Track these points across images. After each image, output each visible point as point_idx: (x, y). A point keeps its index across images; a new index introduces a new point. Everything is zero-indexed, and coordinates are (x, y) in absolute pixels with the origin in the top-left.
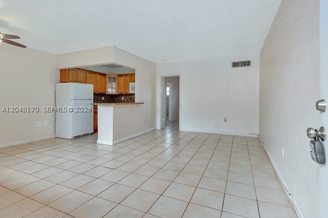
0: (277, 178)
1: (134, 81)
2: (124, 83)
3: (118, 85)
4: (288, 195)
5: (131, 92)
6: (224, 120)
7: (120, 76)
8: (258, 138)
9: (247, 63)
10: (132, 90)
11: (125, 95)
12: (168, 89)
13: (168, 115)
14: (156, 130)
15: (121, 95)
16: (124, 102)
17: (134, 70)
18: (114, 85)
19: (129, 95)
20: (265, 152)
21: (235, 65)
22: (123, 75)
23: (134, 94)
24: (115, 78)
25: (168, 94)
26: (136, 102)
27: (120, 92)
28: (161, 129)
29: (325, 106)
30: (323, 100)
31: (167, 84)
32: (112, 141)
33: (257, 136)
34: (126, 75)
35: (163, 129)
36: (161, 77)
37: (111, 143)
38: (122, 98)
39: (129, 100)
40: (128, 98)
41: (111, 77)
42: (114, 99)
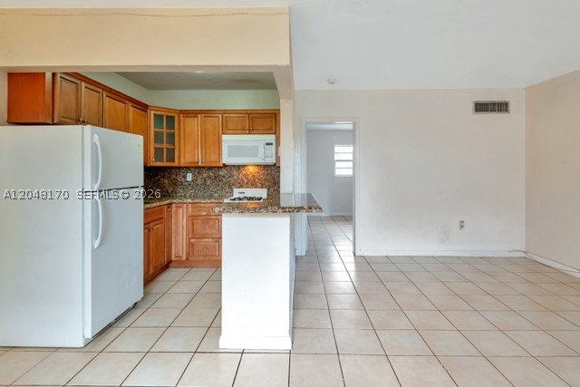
2: (204, 133)
3: (183, 140)
5: (226, 160)
7: (186, 114)
8: (526, 258)
9: (502, 107)
16: (193, 186)
19: (216, 168)
21: (481, 107)
22: (201, 112)
24: (174, 118)
33: (524, 255)
34: (209, 113)
38: (185, 177)
39: (208, 182)
40: (205, 175)
41: (162, 116)
42: (159, 180)
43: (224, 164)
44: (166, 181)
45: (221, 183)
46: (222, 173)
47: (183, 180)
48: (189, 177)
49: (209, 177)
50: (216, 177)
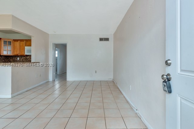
0: (128, 102)
1: (30, 45)
2: (20, 46)
3: (14, 48)
4: (135, 110)
5: (26, 53)
6: (95, 72)
7: (15, 40)
8: (113, 81)
9: (107, 39)
10: (27, 52)
11: (20, 56)
12: (57, 52)
13: (56, 71)
14: (48, 82)
15: (17, 56)
16: (19, 61)
17: (30, 37)
18: (9, 48)
19: (24, 56)
20: (118, 88)
21: (101, 39)
22: (19, 40)
23: (30, 56)
24: (11, 42)
25: (57, 56)
26: (32, 61)
27: (15, 53)
28: (53, 81)
29: (171, 63)
30: (169, 60)
31: (56, 49)
32: (11, 94)
33: (112, 80)
34: (21, 40)
35: (54, 81)
36: (53, 44)
37: (10, 96)
38: (17, 59)
39: (24, 60)
40: (23, 58)
41: (7, 41)
42: (9, 60)
43: (26, 55)
44: (12, 60)
45: (27, 61)
46: (28, 57)
47: (16, 60)
48: (18, 59)
49: (24, 59)
50: (26, 59)
